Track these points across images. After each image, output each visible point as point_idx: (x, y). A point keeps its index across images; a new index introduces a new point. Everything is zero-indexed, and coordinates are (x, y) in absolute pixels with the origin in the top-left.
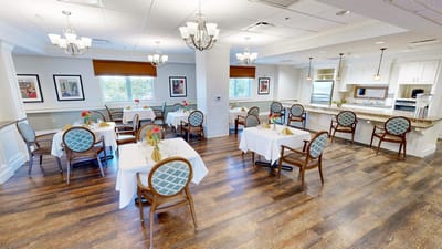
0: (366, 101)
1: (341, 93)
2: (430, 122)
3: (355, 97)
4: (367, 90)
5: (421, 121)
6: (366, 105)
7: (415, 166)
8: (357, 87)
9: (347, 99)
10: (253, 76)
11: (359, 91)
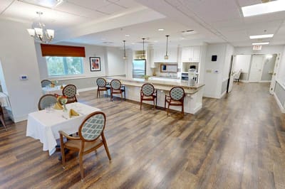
0: (167, 74)
1: (151, 69)
2: (196, 89)
3: (161, 72)
4: (167, 67)
5: (192, 88)
6: (167, 77)
7: (188, 122)
8: (161, 64)
9: (157, 73)
10: (84, 56)
11: (162, 67)
